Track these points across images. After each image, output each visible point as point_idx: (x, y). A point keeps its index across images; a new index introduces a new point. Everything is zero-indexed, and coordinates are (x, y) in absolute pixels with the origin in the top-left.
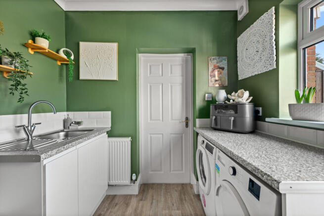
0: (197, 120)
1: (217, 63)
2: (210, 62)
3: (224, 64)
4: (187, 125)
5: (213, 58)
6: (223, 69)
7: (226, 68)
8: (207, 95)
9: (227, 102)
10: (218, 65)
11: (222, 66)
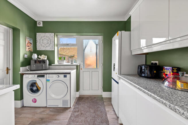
0: (21, 68)
1: (29, 40)
2: (26, 39)
3: (32, 42)
4: (7, 73)
5: (28, 37)
6: (31, 44)
7: (32, 43)
8: (25, 55)
9: (38, 59)
10: (30, 41)
11: (31, 42)
